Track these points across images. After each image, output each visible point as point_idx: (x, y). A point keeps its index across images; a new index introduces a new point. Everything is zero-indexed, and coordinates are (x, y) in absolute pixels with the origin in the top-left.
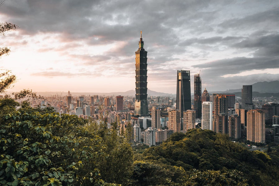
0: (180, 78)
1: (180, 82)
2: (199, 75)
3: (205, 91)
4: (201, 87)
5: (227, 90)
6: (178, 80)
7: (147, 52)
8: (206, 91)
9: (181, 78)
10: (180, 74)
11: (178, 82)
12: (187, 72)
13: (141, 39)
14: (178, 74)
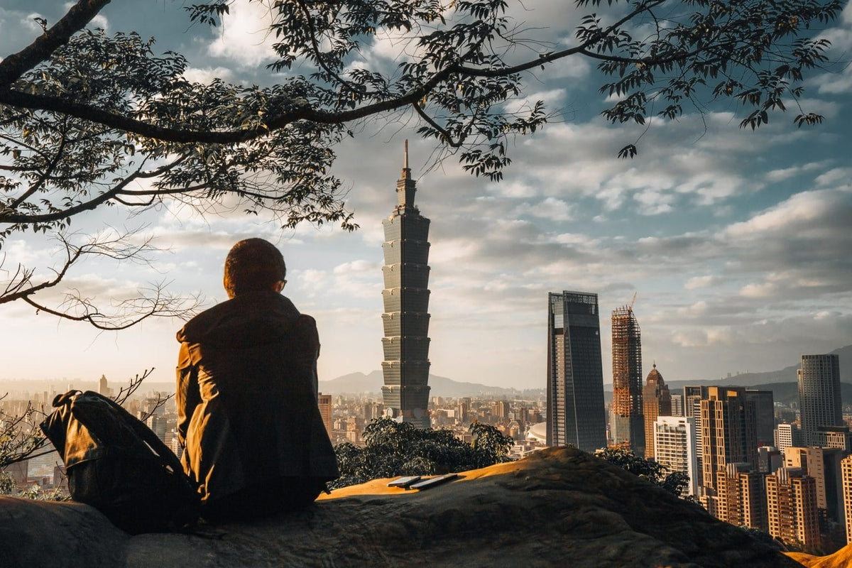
0: (560, 323)
1: (560, 339)
2: (630, 312)
3: (651, 377)
4: (640, 360)
5: (729, 375)
6: (554, 332)
7: (428, 221)
8: (656, 377)
9: (565, 322)
10: (560, 306)
11: (554, 339)
12: (585, 301)
13: (407, 170)
14: (551, 304)
